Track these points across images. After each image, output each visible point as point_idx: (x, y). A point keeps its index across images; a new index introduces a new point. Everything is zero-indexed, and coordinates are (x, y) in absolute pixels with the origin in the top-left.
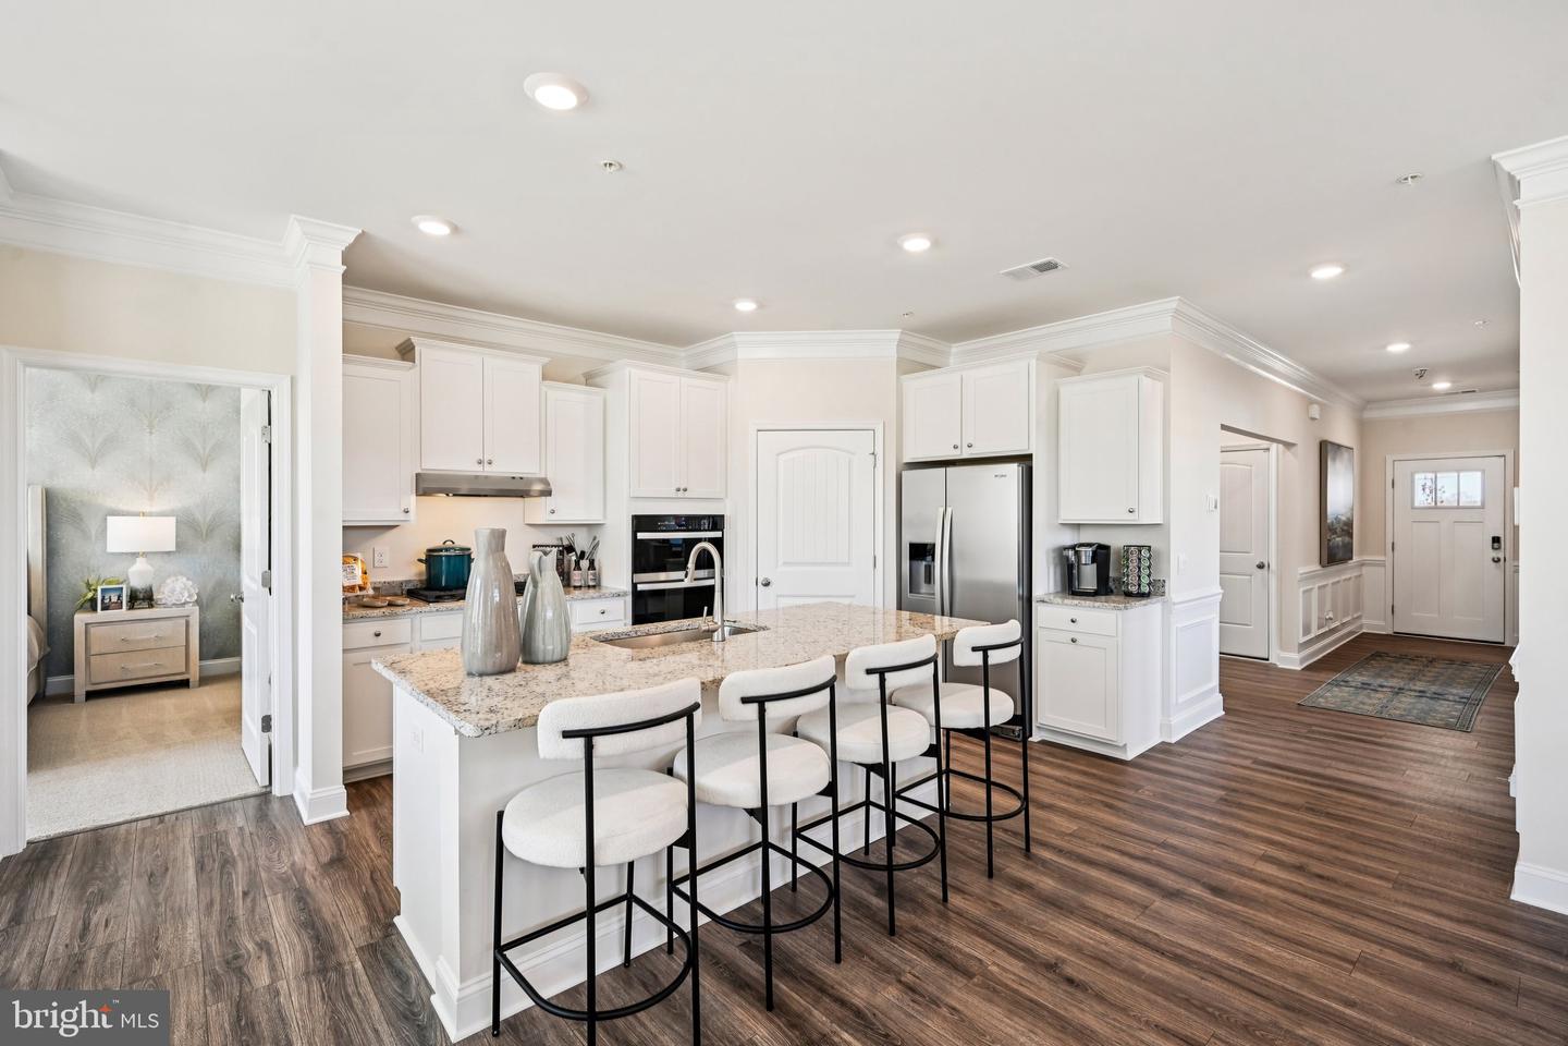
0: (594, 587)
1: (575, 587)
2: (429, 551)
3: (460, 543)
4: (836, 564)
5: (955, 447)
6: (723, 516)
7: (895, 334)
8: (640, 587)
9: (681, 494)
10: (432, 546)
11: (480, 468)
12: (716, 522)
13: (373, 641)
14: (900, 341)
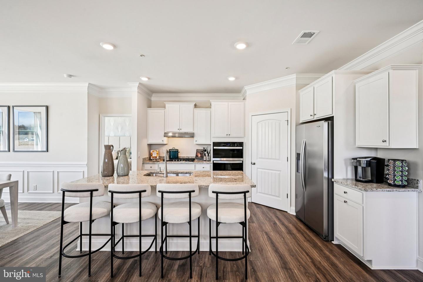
0: (209, 161)
1: (204, 161)
2: (169, 150)
3: (176, 148)
4: (275, 159)
5: (311, 116)
6: (243, 142)
7: (294, 76)
8: (214, 162)
9: (228, 136)
10: (170, 149)
11: (179, 131)
12: (241, 144)
13: (150, 169)
14: (296, 78)
